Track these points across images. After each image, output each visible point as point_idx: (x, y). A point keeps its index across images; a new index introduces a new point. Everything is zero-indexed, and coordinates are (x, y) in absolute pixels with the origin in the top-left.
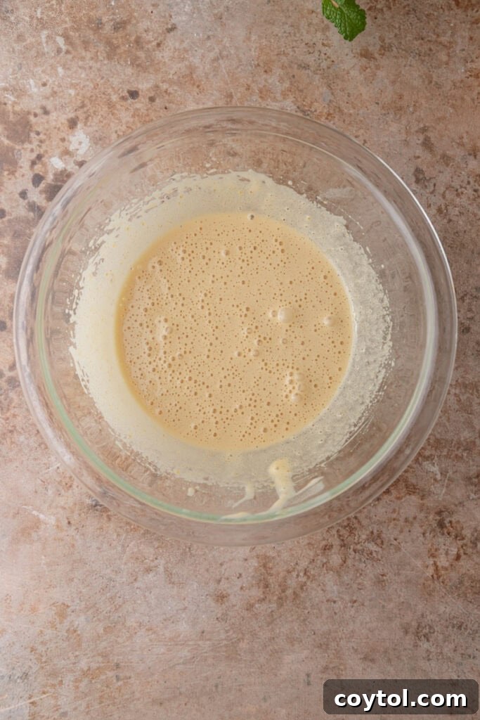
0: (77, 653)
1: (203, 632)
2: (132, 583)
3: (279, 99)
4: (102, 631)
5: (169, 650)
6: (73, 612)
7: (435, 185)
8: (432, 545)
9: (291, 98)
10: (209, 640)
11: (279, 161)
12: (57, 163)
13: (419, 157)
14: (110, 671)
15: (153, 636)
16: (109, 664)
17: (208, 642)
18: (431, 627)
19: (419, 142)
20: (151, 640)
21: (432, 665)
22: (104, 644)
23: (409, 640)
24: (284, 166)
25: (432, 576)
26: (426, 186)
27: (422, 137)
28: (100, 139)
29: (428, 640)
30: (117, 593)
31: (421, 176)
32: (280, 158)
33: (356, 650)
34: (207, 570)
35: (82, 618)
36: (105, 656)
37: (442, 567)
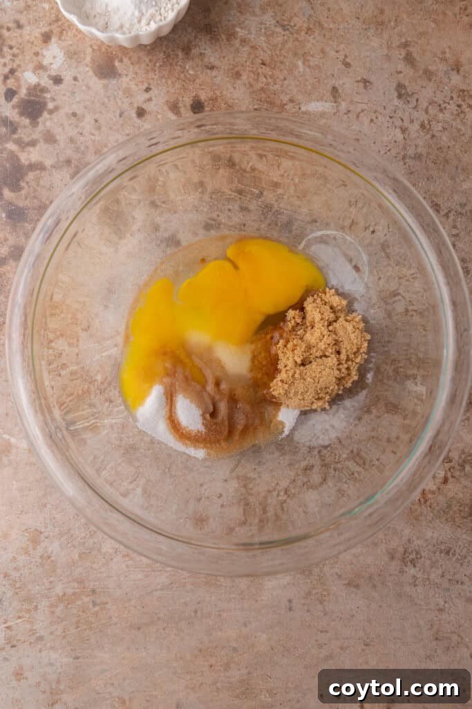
0: (52, 579)
3: (258, 13)
4: (77, 557)
5: (147, 576)
6: (46, 538)
7: (417, 100)
9: (270, 13)
11: (258, 74)
12: (30, 78)
13: (401, 72)
14: (86, 597)
15: (130, 562)
16: (85, 590)
18: (417, 553)
19: (401, 57)
20: (127, 566)
21: (418, 591)
22: (80, 570)
23: (394, 566)
24: (264, 80)
25: (419, 500)
26: (408, 102)
27: (403, 53)
28: (75, 53)
29: (415, 566)
31: (403, 92)
32: (260, 71)
33: (340, 577)
34: (188, 490)
35: (56, 544)
36: (81, 582)
37: (429, 490)
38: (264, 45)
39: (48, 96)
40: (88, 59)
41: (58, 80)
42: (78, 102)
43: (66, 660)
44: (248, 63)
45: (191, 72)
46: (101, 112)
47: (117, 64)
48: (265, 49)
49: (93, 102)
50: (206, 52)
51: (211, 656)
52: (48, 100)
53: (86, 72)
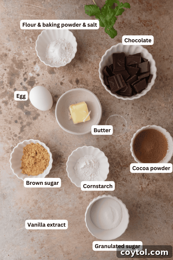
0: (41, 213)
1: (76, 207)
2: (55, 194)
3: (94, 54)
4: (47, 207)
5: (66, 212)
6: (39, 202)
8: (141, 181)
9: (97, 54)
10: (78, 209)
12: (30, 74)
14: (50, 218)
15: (62, 208)
17: (77, 210)
18: (141, 205)
20: (61, 210)
21: (141, 215)
22: (48, 211)
23: (134, 208)
24: (96, 73)
25: (141, 190)
28: (43, 67)
29: (140, 208)
30: (51, 197)
32: (95, 70)
34: (77, 190)
35: (42, 204)
36: (49, 214)
37: (144, 188)
38: (96, 63)
39: (36, 79)
40: (47, 69)
41: (38, 75)
42: (44, 81)
43: (45, 235)
44: (91, 69)
45: (75, 71)
46: (50, 84)
47: (54, 70)
48: (96, 64)
49: (48, 81)
50: (79, 66)
51: (85, 234)
52: (36, 81)
53: (46, 72)
